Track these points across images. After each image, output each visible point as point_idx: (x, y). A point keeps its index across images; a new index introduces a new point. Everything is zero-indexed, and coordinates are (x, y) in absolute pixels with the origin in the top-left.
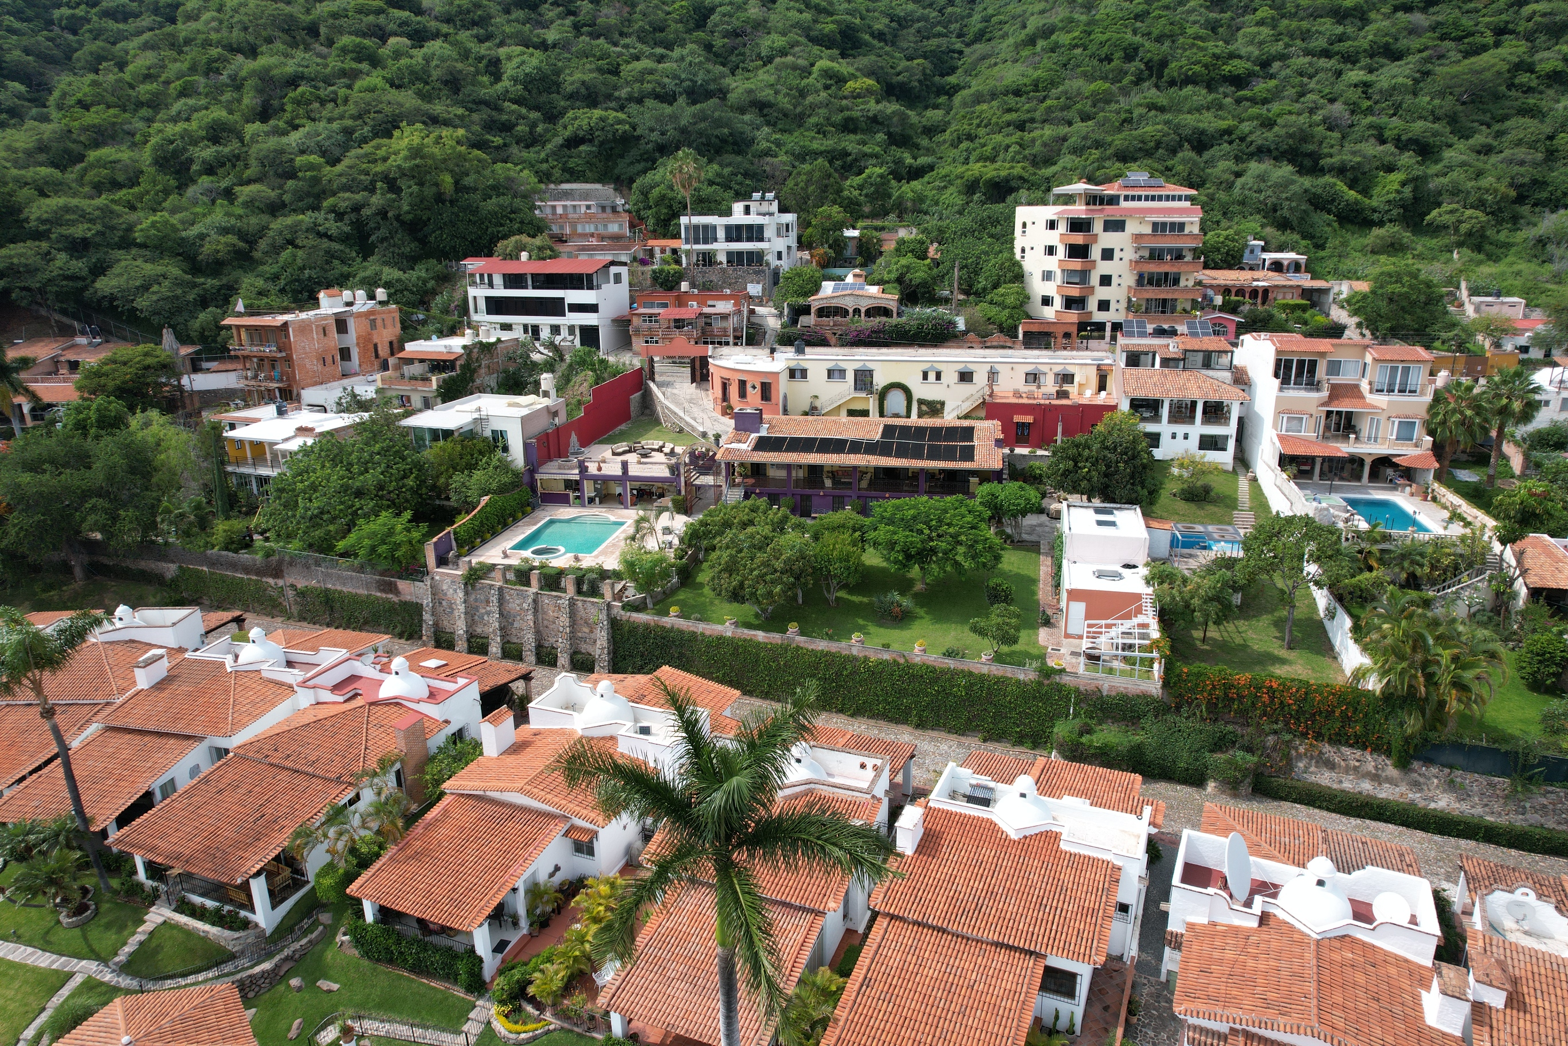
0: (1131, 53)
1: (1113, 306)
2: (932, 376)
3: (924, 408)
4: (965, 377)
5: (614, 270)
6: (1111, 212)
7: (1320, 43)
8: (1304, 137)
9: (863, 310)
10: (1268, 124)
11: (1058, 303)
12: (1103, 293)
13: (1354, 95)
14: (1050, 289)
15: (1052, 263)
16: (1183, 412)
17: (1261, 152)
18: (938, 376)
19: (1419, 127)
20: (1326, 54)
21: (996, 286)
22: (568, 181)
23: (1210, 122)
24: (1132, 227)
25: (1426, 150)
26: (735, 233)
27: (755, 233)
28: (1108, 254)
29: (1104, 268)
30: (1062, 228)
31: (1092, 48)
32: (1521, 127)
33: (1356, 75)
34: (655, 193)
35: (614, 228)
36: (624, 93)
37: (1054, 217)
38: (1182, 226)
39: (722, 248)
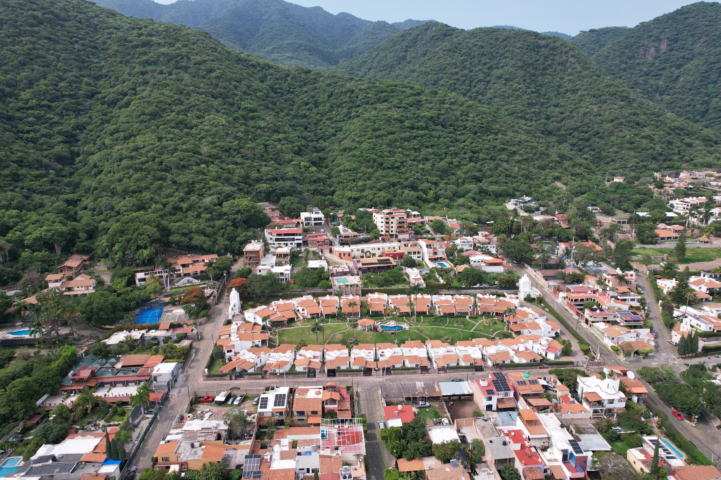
0: (374, 161)
1: (393, 232)
2: (374, 249)
3: (372, 254)
4: (379, 249)
6: (392, 216)
7: (412, 158)
8: (413, 183)
9: (353, 236)
10: (406, 179)
11: (384, 232)
12: (392, 229)
13: (421, 171)
14: (383, 229)
15: (383, 224)
16: (415, 253)
17: (406, 187)
19: (434, 179)
20: (414, 160)
21: (373, 229)
23: (395, 180)
24: (396, 218)
25: (436, 184)
26: (315, 219)
27: (320, 219)
28: (392, 223)
29: (392, 225)
30: (384, 219)
31: (364, 158)
32: (453, 178)
33: (421, 166)
34: (286, 207)
35: (277, 215)
36: (265, 178)
38: (404, 217)
39: (313, 222)
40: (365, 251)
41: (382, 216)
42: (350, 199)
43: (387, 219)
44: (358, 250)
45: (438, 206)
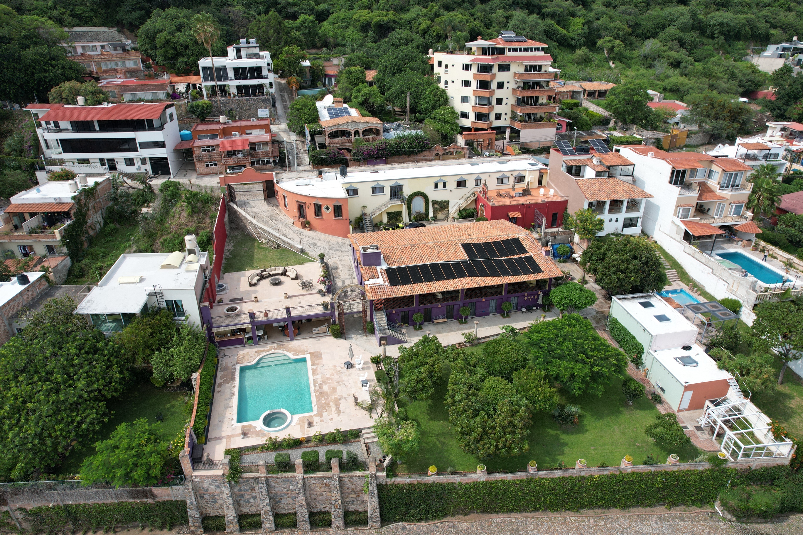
1: (503, 117)
2: (440, 185)
3: (436, 206)
4: (461, 184)
5: (169, 111)
6: (502, 59)
9: (361, 132)
11: (472, 117)
12: (498, 109)
14: (467, 108)
15: (469, 92)
16: (614, 205)
18: (444, 185)
21: (434, 108)
22: (78, 25)
24: (514, 68)
26: (240, 73)
27: (256, 72)
28: (500, 86)
29: (499, 94)
30: (474, 70)
34: (160, 38)
35: (130, 64)
37: (469, 63)
38: (540, 67)
39: (233, 84)
40: (407, 192)
41: (466, 59)
42: (365, 28)
43: (485, 69)
44: (377, 190)
45: (596, 58)
